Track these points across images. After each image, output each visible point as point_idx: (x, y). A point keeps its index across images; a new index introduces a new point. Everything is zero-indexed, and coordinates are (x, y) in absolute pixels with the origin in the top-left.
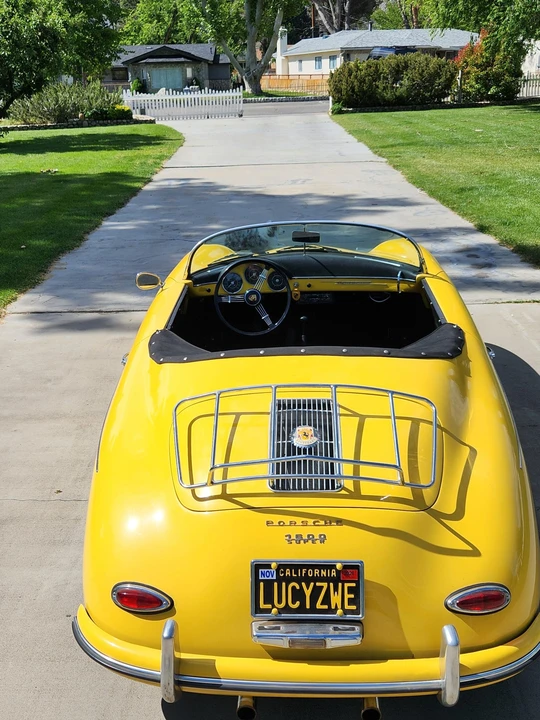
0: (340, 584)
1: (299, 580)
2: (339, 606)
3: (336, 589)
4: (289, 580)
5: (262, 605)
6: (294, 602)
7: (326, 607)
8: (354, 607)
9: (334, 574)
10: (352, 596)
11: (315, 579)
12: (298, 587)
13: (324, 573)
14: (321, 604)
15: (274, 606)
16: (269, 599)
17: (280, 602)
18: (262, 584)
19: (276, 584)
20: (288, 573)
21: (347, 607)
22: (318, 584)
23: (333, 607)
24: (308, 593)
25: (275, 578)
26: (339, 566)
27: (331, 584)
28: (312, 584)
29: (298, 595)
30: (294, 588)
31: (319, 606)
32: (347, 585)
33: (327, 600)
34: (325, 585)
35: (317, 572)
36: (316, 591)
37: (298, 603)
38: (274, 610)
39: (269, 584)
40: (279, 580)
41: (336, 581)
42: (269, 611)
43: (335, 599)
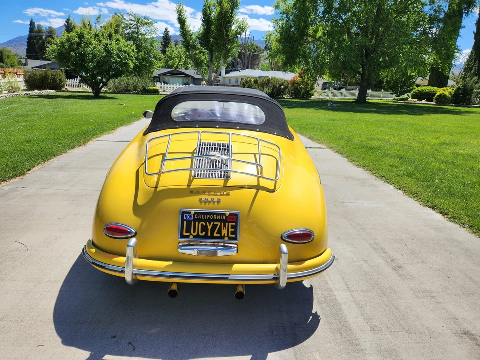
0: (227, 224)
1: (205, 221)
2: (226, 235)
3: (225, 226)
4: (201, 220)
5: (185, 234)
6: (202, 233)
7: (219, 235)
8: (234, 236)
9: (224, 218)
10: (233, 230)
11: (214, 221)
12: (205, 225)
13: (219, 218)
14: (217, 234)
15: (191, 234)
16: (188, 231)
17: (194, 232)
18: (185, 222)
19: (193, 223)
20: (200, 217)
21: (230, 236)
22: (215, 223)
23: (223, 236)
24: (210, 228)
25: (192, 219)
26: (227, 214)
27: (223, 224)
28: (212, 223)
29: (205, 229)
30: (202, 225)
31: (215, 235)
32: (231, 224)
33: (220, 232)
34: (219, 224)
35: (215, 217)
36: (214, 227)
37: (204, 233)
38: (191, 237)
39: (189, 223)
40: (195, 221)
41: (225, 222)
42: (188, 237)
43: (224, 232)
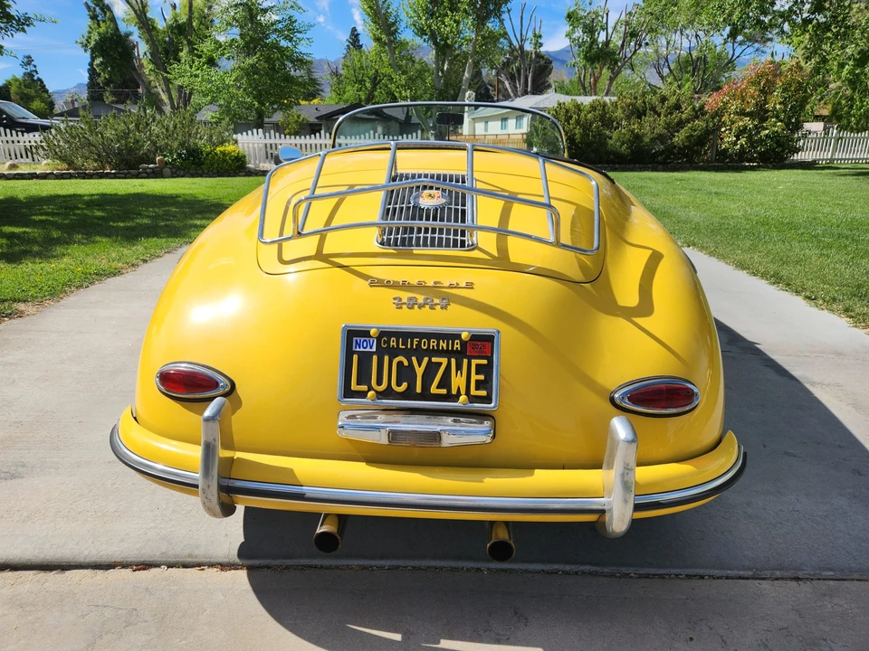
0: (465, 361)
1: (408, 353)
2: (463, 391)
3: (459, 367)
4: (394, 353)
5: (354, 387)
6: (399, 384)
7: (444, 391)
8: (483, 393)
9: (457, 346)
10: (481, 377)
11: (432, 352)
12: (406, 363)
13: (443, 345)
15: (370, 388)
16: (364, 378)
17: (379, 382)
18: (355, 357)
19: (375, 358)
20: (393, 343)
21: (473, 392)
22: (434, 360)
23: (454, 392)
24: (420, 371)
25: (374, 349)
26: (465, 336)
27: (453, 361)
28: (426, 359)
29: (406, 373)
30: (400, 363)
31: (434, 390)
32: (474, 362)
33: (445, 382)
34: (444, 361)
35: (433, 343)
36: (431, 370)
37: (405, 385)
38: (371, 393)
39: (365, 359)
40: (380, 353)
41: (460, 355)
42: (363, 394)
43: (458, 381)
